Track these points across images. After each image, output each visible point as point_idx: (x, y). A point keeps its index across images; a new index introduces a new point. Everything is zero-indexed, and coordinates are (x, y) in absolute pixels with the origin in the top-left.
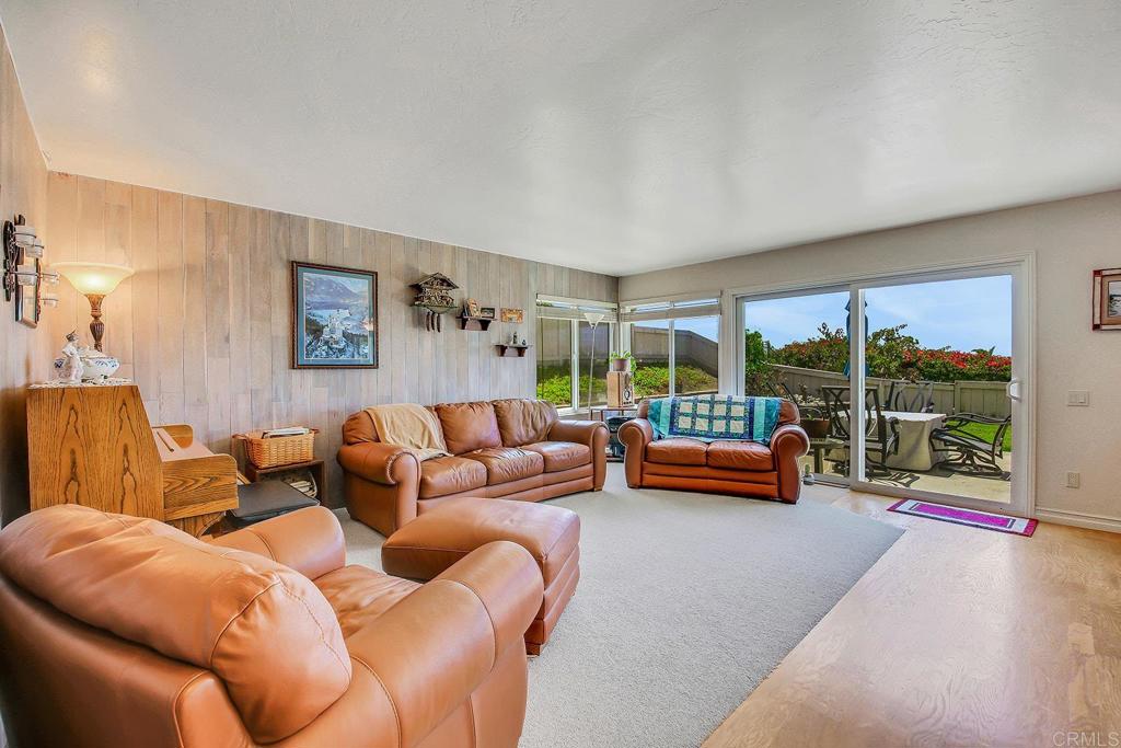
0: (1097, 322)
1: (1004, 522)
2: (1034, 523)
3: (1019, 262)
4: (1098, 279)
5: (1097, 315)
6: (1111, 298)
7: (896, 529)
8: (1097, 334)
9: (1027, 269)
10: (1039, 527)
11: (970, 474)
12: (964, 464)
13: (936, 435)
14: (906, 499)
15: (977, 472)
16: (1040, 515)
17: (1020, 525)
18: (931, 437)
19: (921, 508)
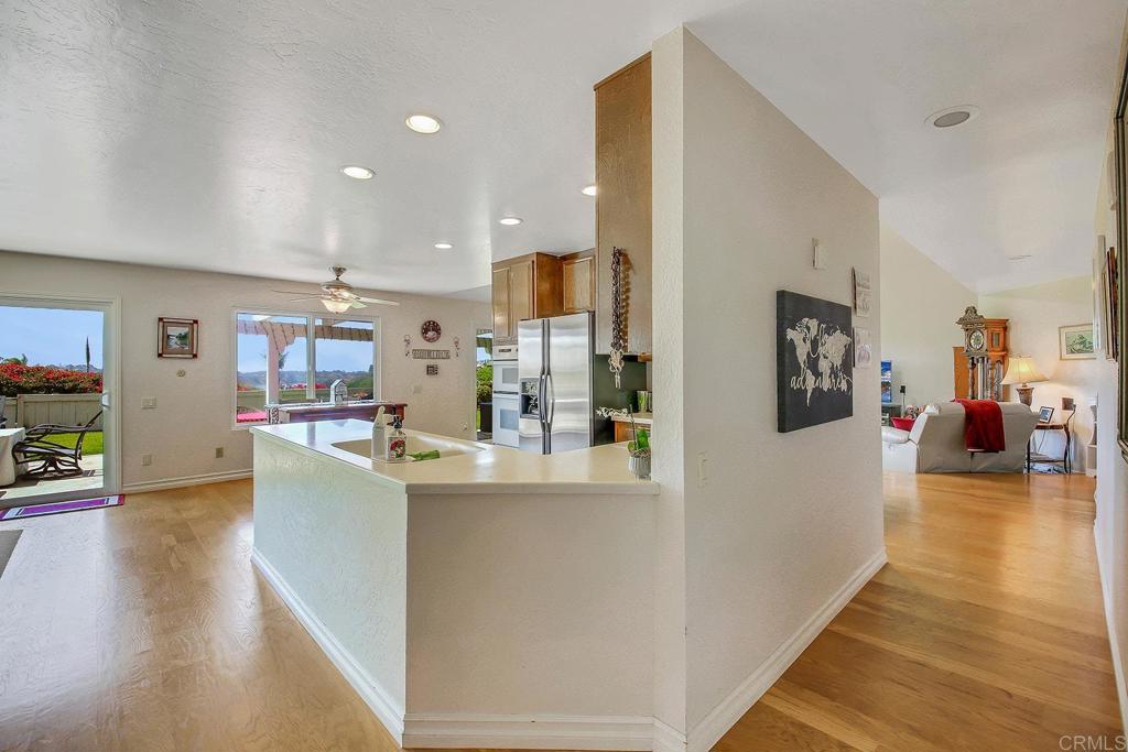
0: (160, 352)
1: (102, 502)
2: (122, 497)
3: (108, 303)
4: (161, 323)
5: (160, 347)
6: (168, 336)
7: (13, 532)
8: (161, 361)
9: (115, 308)
10: (126, 498)
11: (56, 478)
12: (45, 471)
13: (19, 448)
14: (8, 508)
15: (62, 475)
16: (125, 490)
17: (114, 500)
18: (13, 451)
19: (27, 511)
